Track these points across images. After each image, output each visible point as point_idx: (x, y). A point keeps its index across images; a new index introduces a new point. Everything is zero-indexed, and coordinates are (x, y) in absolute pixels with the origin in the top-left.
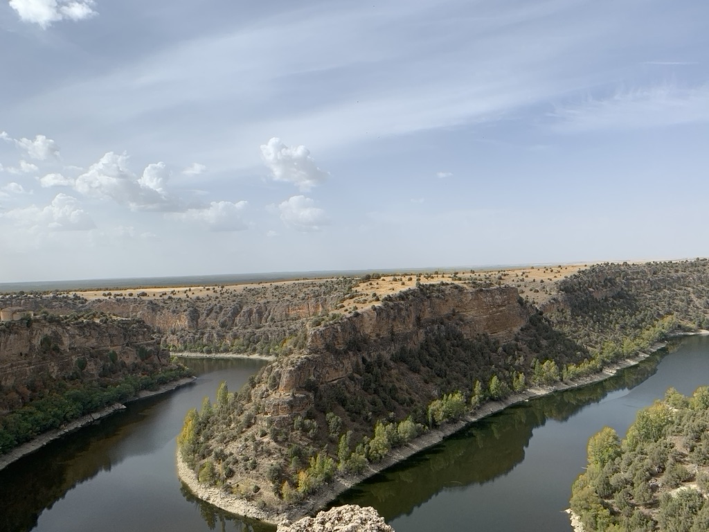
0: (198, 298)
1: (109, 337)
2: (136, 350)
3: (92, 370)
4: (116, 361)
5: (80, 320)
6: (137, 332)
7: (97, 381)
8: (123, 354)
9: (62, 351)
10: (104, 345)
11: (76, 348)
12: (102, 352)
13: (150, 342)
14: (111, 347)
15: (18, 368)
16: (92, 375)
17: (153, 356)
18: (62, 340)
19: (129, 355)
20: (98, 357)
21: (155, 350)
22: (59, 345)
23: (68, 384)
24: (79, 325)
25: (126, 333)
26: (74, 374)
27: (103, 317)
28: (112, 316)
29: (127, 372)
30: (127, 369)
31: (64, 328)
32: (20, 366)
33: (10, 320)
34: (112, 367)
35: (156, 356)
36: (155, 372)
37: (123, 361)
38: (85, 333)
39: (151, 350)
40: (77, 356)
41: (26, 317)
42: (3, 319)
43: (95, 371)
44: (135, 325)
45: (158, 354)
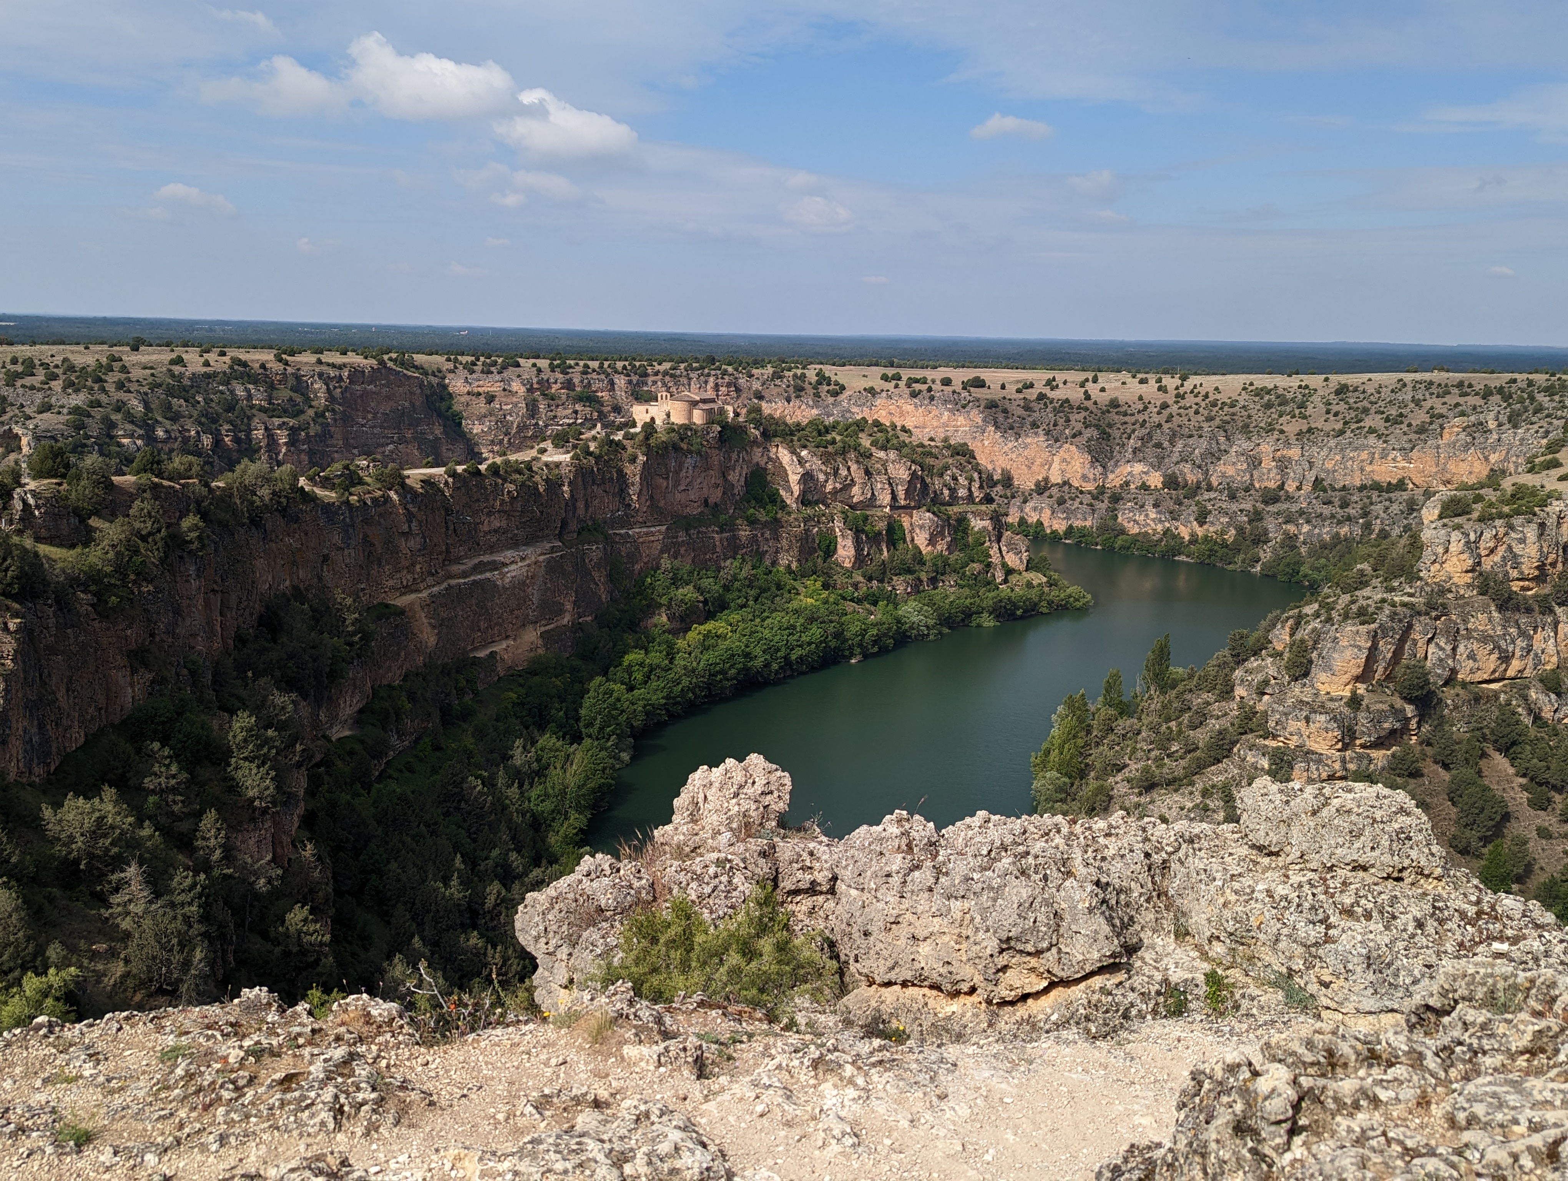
0: (1114, 404)
1: (890, 484)
2: (949, 525)
3: (847, 560)
4: (901, 546)
5: (829, 437)
6: (955, 479)
7: (856, 586)
8: (918, 531)
9: (787, 506)
10: (878, 503)
11: (817, 503)
12: (870, 519)
13: (983, 508)
14: (891, 510)
15: (699, 532)
16: (847, 570)
17: (987, 544)
18: (788, 481)
19: (931, 534)
20: (863, 531)
21: (994, 529)
22: (782, 493)
23: (796, 584)
24: (826, 447)
25: (928, 480)
26: (810, 564)
27: (879, 434)
28: (900, 433)
29: (924, 576)
30: (925, 568)
31: (793, 452)
32: (704, 529)
33: (687, 422)
34: (891, 558)
35: (996, 546)
36: (989, 583)
37: (917, 547)
38: (838, 469)
39: (984, 528)
40: (819, 522)
41: (717, 418)
42: (673, 419)
43: (855, 563)
44: (950, 461)
45: (999, 541)
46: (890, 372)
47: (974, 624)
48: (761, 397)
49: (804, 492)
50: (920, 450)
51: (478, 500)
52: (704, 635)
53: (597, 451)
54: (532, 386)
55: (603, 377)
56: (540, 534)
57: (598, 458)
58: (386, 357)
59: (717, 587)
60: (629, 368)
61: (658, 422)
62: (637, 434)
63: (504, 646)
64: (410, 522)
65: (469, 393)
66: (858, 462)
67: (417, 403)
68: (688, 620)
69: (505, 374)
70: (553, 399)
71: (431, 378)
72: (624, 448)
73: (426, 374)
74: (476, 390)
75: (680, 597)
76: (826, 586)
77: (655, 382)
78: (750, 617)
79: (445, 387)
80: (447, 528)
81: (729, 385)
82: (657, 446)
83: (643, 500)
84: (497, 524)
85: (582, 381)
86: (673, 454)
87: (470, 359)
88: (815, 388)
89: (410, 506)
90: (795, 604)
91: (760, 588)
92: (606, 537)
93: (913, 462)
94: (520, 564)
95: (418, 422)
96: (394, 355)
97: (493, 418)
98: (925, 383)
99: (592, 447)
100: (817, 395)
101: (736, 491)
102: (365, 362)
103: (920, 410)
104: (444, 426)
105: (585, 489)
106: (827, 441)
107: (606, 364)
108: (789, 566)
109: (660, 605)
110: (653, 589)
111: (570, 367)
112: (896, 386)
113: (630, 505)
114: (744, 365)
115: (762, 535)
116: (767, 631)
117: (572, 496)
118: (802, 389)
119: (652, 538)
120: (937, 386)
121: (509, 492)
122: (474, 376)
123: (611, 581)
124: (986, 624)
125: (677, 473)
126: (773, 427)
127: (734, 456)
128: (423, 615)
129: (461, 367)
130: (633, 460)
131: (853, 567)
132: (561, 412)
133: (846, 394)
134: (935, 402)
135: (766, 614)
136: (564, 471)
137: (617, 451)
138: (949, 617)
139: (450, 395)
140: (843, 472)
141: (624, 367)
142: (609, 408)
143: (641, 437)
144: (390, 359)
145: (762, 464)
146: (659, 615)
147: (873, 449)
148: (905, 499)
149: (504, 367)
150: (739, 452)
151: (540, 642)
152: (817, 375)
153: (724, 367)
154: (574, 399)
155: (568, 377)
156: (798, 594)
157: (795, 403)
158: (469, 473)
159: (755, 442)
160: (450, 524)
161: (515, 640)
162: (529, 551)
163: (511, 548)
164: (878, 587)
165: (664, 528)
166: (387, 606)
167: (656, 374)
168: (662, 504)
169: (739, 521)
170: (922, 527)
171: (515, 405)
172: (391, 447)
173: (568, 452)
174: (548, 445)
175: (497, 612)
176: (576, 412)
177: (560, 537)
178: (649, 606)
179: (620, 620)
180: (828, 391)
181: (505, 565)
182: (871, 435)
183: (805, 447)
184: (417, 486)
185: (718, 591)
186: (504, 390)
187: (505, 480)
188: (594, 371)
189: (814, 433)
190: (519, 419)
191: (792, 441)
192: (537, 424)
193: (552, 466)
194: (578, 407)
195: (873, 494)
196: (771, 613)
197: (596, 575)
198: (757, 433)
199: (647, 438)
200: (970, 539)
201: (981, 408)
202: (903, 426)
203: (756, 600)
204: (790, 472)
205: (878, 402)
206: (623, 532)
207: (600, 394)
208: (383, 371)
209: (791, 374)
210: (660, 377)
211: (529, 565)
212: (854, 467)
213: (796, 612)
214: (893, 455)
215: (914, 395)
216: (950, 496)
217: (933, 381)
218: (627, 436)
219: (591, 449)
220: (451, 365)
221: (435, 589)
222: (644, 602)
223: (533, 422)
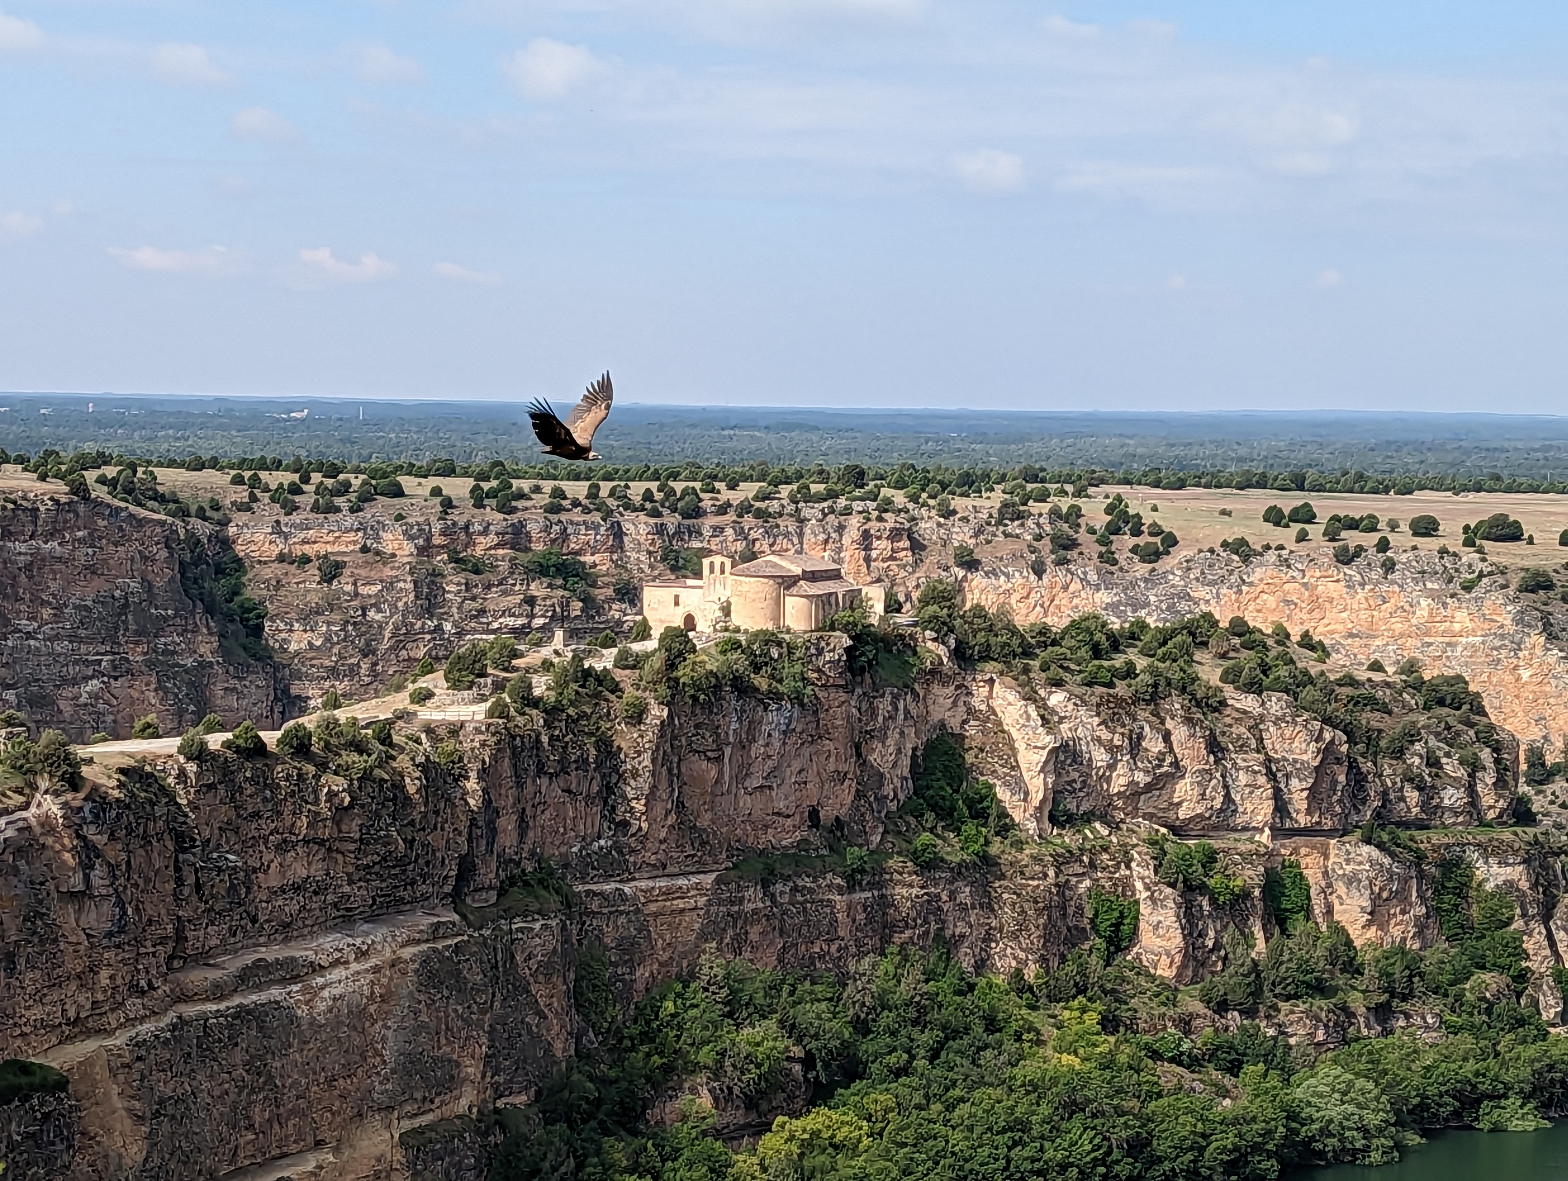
1: (1271, 776)
2: (1421, 876)
3: (1165, 960)
4: (1298, 926)
5: (1119, 661)
6: (1433, 762)
7: (1186, 1024)
8: (1341, 888)
9: (1014, 825)
10: (1240, 820)
11: (1088, 818)
12: (1222, 860)
13: (1506, 835)
14: (1274, 837)
15: (795, 889)
16: (1164, 985)
17: (1518, 924)
18: (1016, 767)
19: (1376, 900)
20: (1203, 888)
21: (1534, 886)
22: (1002, 793)
23: (1036, 1018)
24: (1110, 685)
25: (1367, 766)
26: (1071, 968)
27: (1245, 653)
28: (1296, 651)
29: (1357, 1003)
30: (1361, 983)
31: (1030, 697)
32: (808, 882)
33: (770, 626)
34: (1275, 956)
35: (1538, 928)
36: (1521, 1022)
37: (1338, 930)
38: (1141, 737)
39: (1510, 884)
40: (1092, 865)
41: (843, 615)
42: (736, 620)
43: (1183, 966)
44: (1422, 719)
45: (1546, 917)
46: (1289, 502)
47: (1484, 1125)
48: (971, 564)
49: (1056, 795)
50: (1348, 691)
51: (257, 815)
52: (803, 1144)
53: (552, 696)
54: (428, 540)
55: (597, 517)
56: (406, 895)
57: (552, 712)
58: (91, 476)
59: (835, 1024)
60: (658, 496)
61: (703, 626)
62: (647, 656)
63: (311, 1166)
64: (87, 867)
65: (281, 558)
66: (1189, 721)
67: (159, 583)
68: (764, 1106)
69: (369, 513)
70: (477, 572)
71: (195, 522)
72: (616, 689)
73: (183, 513)
74: (298, 551)
75: (745, 1049)
76: (1109, 1024)
77: (718, 530)
78: (918, 1098)
79: (226, 544)
80: (180, 881)
81: (895, 535)
82: (696, 685)
83: (659, 810)
84: (300, 871)
85: (547, 529)
86: (732, 701)
87: (288, 478)
88: (1104, 541)
89: (90, 831)
90: (1029, 1069)
91: (944, 1028)
92: (568, 902)
93: (1327, 721)
94: (355, 967)
95: (160, 626)
96: (111, 472)
97: (336, 617)
98: (1373, 529)
99: (540, 685)
100: (1108, 558)
101: (888, 790)
102: (41, 487)
103: (1361, 595)
104: (222, 636)
105: (520, 785)
106: (1115, 673)
107: (605, 487)
108: (1018, 974)
109: (695, 1068)
110: (680, 1027)
111: (521, 496)
112: (1302, 537)
113: (625, 824)
114: (935, 487)
115: (952, 896)
116: (958, 1135)
117: (487, 802)
118: (1071, 544)
119: (680, 904)
120: (1402, 539)
121: (331, 795)
122: (296, 518)
123: (579, 1007)
124: (1515, 1125)
125: (743, 746)
126: (981, 637)
127: (884, 705)
128: (115, 1089)
129: (265, 498)
130: (637, 715)
131: (1179, 976)
132: (495, 600)
133: (1179, 554)
134: (1397, 576)
135: (957, 1092)
136: (469, 743)
137: (598, 695)
138: (1423, 1106)
139: (238, 561)
140: (1154, 745)
141: (648, 496)
142: (610, 592)
143: (657, 662)
144: (102, 480)
145: (954, 724)
146: (694, 1090)
147: (1229, 691)
148: (1309, 812)
149: (366, 498)
150: (895, 697)
151: (399, 1156)
152: (1109, 510)
153: (886, 492)
154: (528, 571)
155: (514, 518)
156: (1040, 1043)
157: (1054, 576)
158: (238, 750)
159: (935, 673)
160: (186, 871)
161: (336, 1150)
162: (378, 934)
163: (334, 928)
164: (1242, 1028)
165: (709, 879)
166: (26, 1069)
167: (723, 510)
168: (705, 821)
169: (893, 863)
170: (1351, 880)
171: (389, 585)
172: (94, 685)
173: (483, 699)
174: (436, 681)
175: (296, 1083)
176: (531, 601)
177: (456, 899)
178: (668, 1069)
179: (598, 1103)
180: (1135, 550)
181: (317, 969)
182: (1224, 656)
183: (1058, 683)
184: (109, 784)
185: (839, 1036)
186: (365, 549)
187: (323, 767)
188: (576, 503)
189: (1084, 652)
190: (398, 617)
191: (1026, 670)
192: (439, 629)
193: (442, 732)
194: (537, 589)
195: (1228, 798)
196: (971, 1089)
197: (539, 991)
198: (942, 650)
199: (671, 665)
200: (1475, 911)
201: (1511, 591)
202: (1306, 635)
203: (934, 1056)
204: (1020, 745)
205: (1257, 574)
206: (609, 887)
207: (588, 559)
208: (81, 509)
209: (1045, 508)
210: (731, 516)
211: (376, 969)
212: (1179, 732)
213: (1032, 1087)
214: (1276, 703)
215: (1345, 557)
216: (1424, 806)
217: (1393, 526)
218: (626, 661)
219: (537, 692)
220: (242, 494)
221: (146, 1028)
222: (656, 1060)
223: (431, 624)
